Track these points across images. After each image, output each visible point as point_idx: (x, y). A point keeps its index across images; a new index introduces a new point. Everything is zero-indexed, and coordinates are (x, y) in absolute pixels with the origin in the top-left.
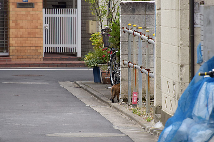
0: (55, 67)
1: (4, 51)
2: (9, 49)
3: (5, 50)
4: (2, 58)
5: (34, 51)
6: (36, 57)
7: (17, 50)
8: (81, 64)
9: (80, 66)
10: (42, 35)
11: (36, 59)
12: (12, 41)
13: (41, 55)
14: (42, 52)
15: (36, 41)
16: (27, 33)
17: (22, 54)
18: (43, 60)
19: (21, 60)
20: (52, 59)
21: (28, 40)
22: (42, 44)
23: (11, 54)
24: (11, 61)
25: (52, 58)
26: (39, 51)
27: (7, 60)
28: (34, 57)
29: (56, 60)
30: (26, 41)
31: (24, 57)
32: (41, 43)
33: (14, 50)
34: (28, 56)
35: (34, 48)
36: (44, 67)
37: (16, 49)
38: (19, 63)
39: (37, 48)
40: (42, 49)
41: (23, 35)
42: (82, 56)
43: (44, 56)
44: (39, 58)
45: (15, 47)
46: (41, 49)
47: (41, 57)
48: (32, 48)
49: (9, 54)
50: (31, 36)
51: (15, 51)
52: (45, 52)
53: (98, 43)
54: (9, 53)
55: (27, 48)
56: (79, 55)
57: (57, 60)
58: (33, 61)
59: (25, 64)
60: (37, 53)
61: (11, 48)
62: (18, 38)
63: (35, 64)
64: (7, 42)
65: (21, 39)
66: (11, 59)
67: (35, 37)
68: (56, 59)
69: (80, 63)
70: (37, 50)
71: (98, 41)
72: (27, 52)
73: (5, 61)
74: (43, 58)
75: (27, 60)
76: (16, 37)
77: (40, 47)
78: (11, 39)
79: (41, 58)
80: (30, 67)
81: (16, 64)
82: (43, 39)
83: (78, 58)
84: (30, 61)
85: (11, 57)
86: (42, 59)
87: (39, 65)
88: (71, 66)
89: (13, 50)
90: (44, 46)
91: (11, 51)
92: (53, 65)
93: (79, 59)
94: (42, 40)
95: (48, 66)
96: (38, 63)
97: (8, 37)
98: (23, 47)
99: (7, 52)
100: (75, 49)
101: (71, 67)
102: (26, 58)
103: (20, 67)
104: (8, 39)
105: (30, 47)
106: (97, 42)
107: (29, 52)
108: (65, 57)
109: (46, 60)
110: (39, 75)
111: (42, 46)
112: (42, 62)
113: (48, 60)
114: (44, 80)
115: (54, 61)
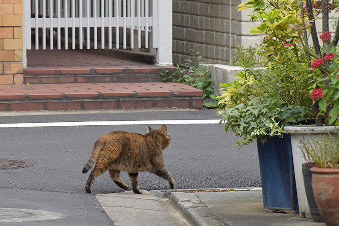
0: (74, 112)
8: (176, 96)
9: (170, 107)
13: (14, 61)
14: (21, 50)
18: (25, 83)
20: (58, 77)
25: (60, 73)
26: (9, 45)
29: (75, 81)
36: (28, 110)
40: (21, 38)
42: (175, 65)
43: (27, 66)
44: (7, 72)
46: (14, 37)
47: (15, 68)
52: (30, 48)
53: (279, 27)
56: (165, 59)
57: (79, 79)
68: (76, 77)
69: (172, 95)
71: (280, 18)
74: (25, 73)
77: (14, 27)
79: (14, 75)
83: (161, 70)
86: (20, 78)
87: (8, 103)
88: (136, 108)
90: (28, 23)
93: (166, 76)
94: (21, 2)
95: (46, 109)
100: (150, 34)
101: (138, 111)
106: (276, 23)
108: (108, 68)
109: (36, 81)
110: (13, 162)
111: (20, 27)
112: (20, 89)
113: (43, 80)
114: (36, 189)
115: (67, 85)
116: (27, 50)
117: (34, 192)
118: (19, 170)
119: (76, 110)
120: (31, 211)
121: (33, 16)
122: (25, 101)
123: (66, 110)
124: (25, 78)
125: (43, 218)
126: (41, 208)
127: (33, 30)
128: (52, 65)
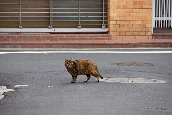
0: (169, 48)
1: (102, 26)
2: (109, 24)
3: (104, 25)
4: (100, 35)
5: (140, 27)
6: (144, 33)
7: (119, 25)
10: (152, 5)
11: (143, 36)
12: (113, 14)
13: (149, 31)
14: (151, 28)
15: (143, 13)
16: (132, 2)
17: (125, 30)
18: (152, 38)
19: (124, 37)
20: (164, 37)
21: (133, 12)
22: (152, 16)
23: (111, 31)
24: (111, 39)
25: (164, 35)
26: (147, 26)
27: (106, 38)
28: (141, 34)
29: (169, 38)
30: (131, 14)
31: (127, 34)
32: (149, 16)
33: (115, 25)
34: (133, 33)
35: (141, 22)
36: (153, 47)
37: (117, 24)
38: (121, 42)
39: (145, 22)
40: (151, 24)
41: (126, 5)
43: (153, 33)
44: (146, 35)
45: (117, 21)
46: (149, 24)
47: (149, 34)
48: (138, 22)
49: (109, 30)
50: (138, 6)
51: (117, 26)
52: (154, 27)
54: (109, 28)
55: (131, 22)
57: (170, 37)
58: (139, 40)
59: (129, 43)
60: (144, 29)
61: (112, 23)
62: (121, 10)
63: (142, 43)
64: (106, 14)
65: (125, 11)
66: (111, 36)
67: (143, 8)
70: (144, 25)
72: (131, 27)
73: (104, 39)
74: (152, 35)
75: (131, 37)
76: (118, 8)
77: (149, 20)
78: (111, 11)
79: (149, 36)
80: (135, 47)
81: (117, 44)
82: (152, 10)
84: (136, 39)
85: (111, 34)
86: (151, 37)
87: (146, 45)
89: (113, 25)
90: (154, 19)
91: (111, 26)
92: (165, 44)
94: (152, 12)
95: (159, 47)
96: (145, 42)
97: (108, 7)
98: (126, 20)
99: (106, 27)
102: (129, 36)
103: (123, 47)
104: (108, 10)
105: (136, 20)
107: (133, 27)
109: (156, 38)
110: (149, 64)
111: (151, 20)
112: (151, 40)
113: (158, 38)
114: (157, 73)
115: (166, 39)
116: (153, 28)
117: (156, 74)
118: (151, 67)
119: (169, 47)
120: (155, 80)
121: (156, 16)
122: (152, 44)
123: (166, 47)
124: (152, 37)
125: (160, 82)
126: (159, 79)
127: (155, 21)
128: (161, 33)
